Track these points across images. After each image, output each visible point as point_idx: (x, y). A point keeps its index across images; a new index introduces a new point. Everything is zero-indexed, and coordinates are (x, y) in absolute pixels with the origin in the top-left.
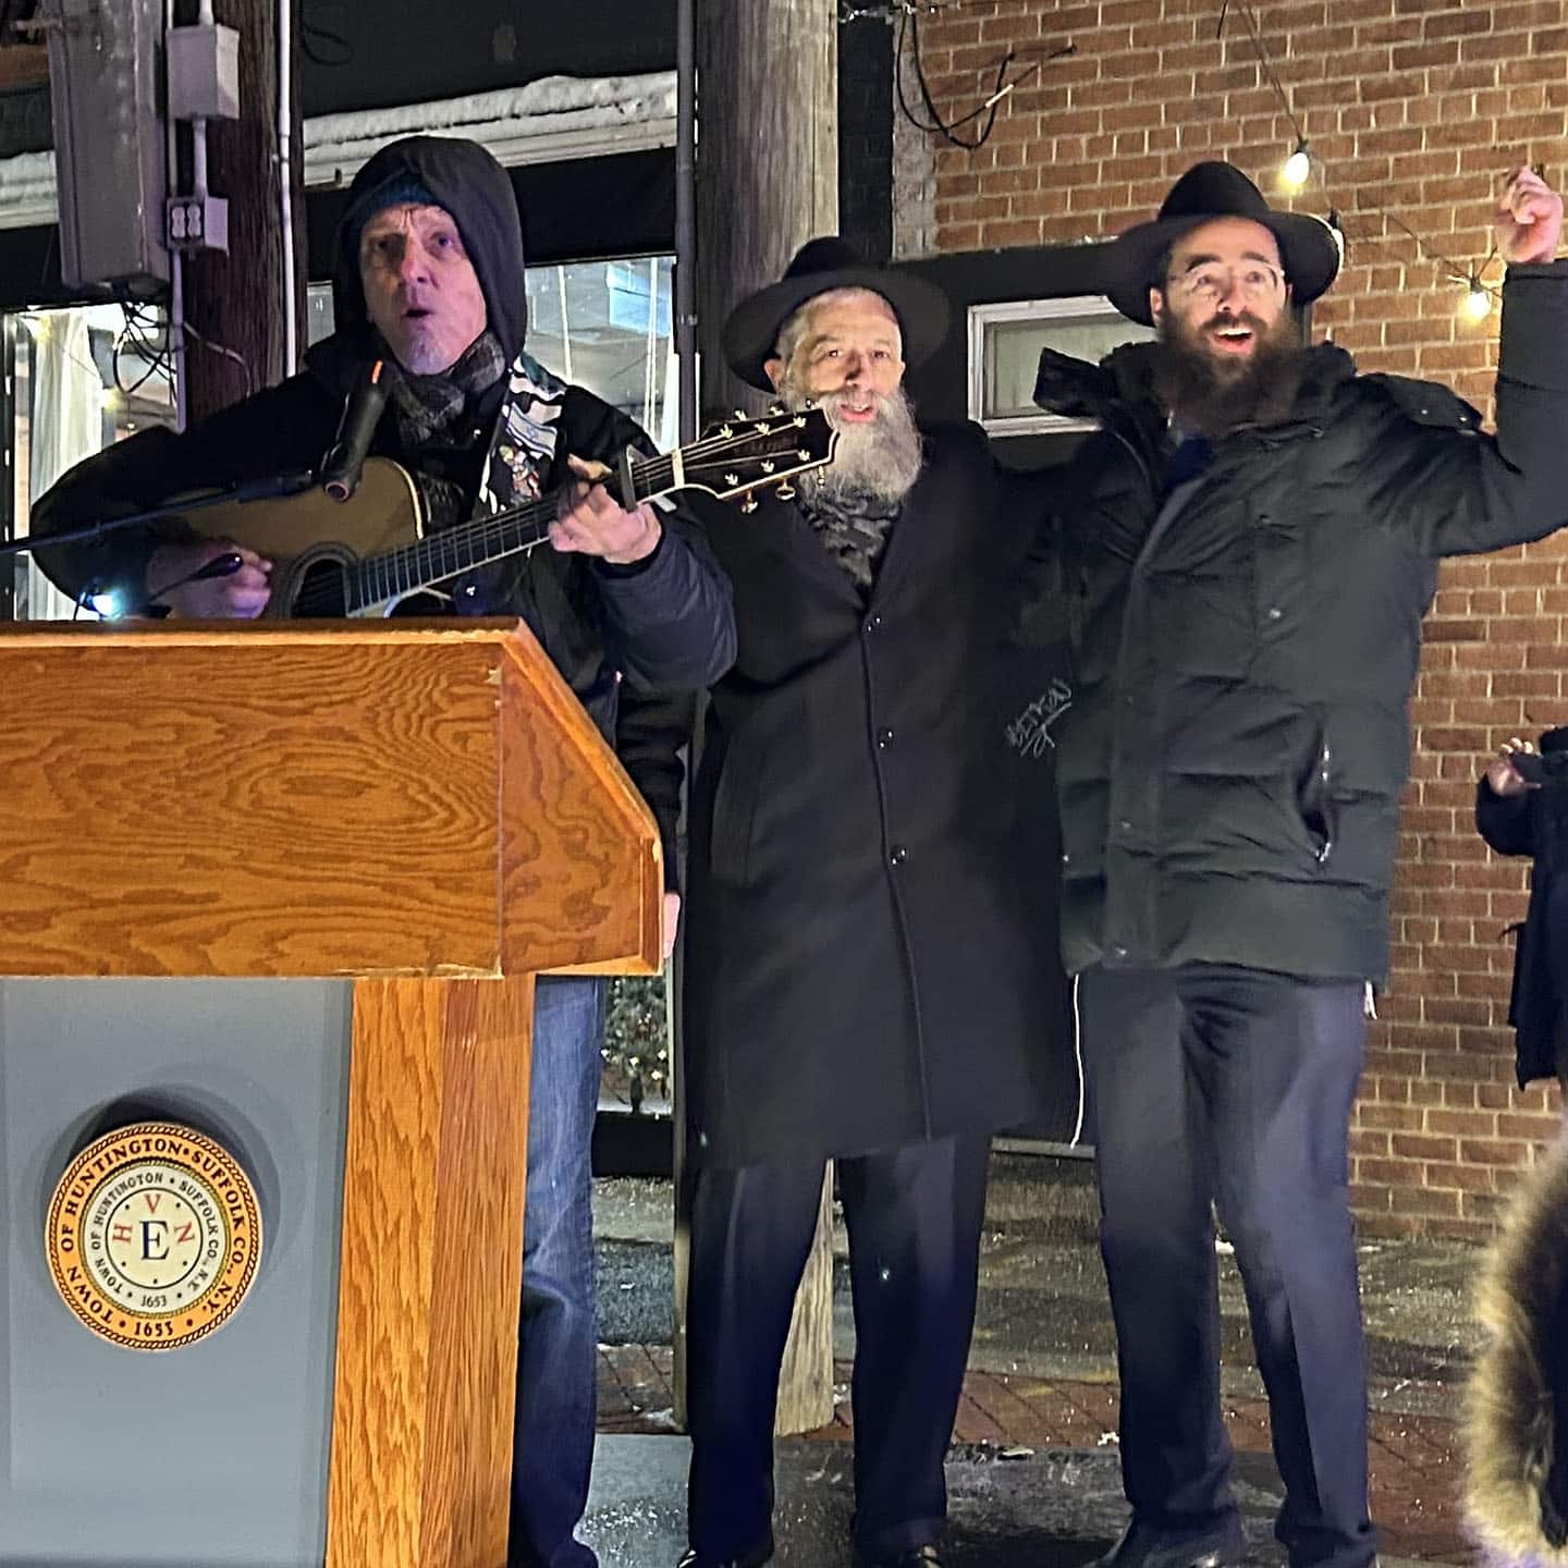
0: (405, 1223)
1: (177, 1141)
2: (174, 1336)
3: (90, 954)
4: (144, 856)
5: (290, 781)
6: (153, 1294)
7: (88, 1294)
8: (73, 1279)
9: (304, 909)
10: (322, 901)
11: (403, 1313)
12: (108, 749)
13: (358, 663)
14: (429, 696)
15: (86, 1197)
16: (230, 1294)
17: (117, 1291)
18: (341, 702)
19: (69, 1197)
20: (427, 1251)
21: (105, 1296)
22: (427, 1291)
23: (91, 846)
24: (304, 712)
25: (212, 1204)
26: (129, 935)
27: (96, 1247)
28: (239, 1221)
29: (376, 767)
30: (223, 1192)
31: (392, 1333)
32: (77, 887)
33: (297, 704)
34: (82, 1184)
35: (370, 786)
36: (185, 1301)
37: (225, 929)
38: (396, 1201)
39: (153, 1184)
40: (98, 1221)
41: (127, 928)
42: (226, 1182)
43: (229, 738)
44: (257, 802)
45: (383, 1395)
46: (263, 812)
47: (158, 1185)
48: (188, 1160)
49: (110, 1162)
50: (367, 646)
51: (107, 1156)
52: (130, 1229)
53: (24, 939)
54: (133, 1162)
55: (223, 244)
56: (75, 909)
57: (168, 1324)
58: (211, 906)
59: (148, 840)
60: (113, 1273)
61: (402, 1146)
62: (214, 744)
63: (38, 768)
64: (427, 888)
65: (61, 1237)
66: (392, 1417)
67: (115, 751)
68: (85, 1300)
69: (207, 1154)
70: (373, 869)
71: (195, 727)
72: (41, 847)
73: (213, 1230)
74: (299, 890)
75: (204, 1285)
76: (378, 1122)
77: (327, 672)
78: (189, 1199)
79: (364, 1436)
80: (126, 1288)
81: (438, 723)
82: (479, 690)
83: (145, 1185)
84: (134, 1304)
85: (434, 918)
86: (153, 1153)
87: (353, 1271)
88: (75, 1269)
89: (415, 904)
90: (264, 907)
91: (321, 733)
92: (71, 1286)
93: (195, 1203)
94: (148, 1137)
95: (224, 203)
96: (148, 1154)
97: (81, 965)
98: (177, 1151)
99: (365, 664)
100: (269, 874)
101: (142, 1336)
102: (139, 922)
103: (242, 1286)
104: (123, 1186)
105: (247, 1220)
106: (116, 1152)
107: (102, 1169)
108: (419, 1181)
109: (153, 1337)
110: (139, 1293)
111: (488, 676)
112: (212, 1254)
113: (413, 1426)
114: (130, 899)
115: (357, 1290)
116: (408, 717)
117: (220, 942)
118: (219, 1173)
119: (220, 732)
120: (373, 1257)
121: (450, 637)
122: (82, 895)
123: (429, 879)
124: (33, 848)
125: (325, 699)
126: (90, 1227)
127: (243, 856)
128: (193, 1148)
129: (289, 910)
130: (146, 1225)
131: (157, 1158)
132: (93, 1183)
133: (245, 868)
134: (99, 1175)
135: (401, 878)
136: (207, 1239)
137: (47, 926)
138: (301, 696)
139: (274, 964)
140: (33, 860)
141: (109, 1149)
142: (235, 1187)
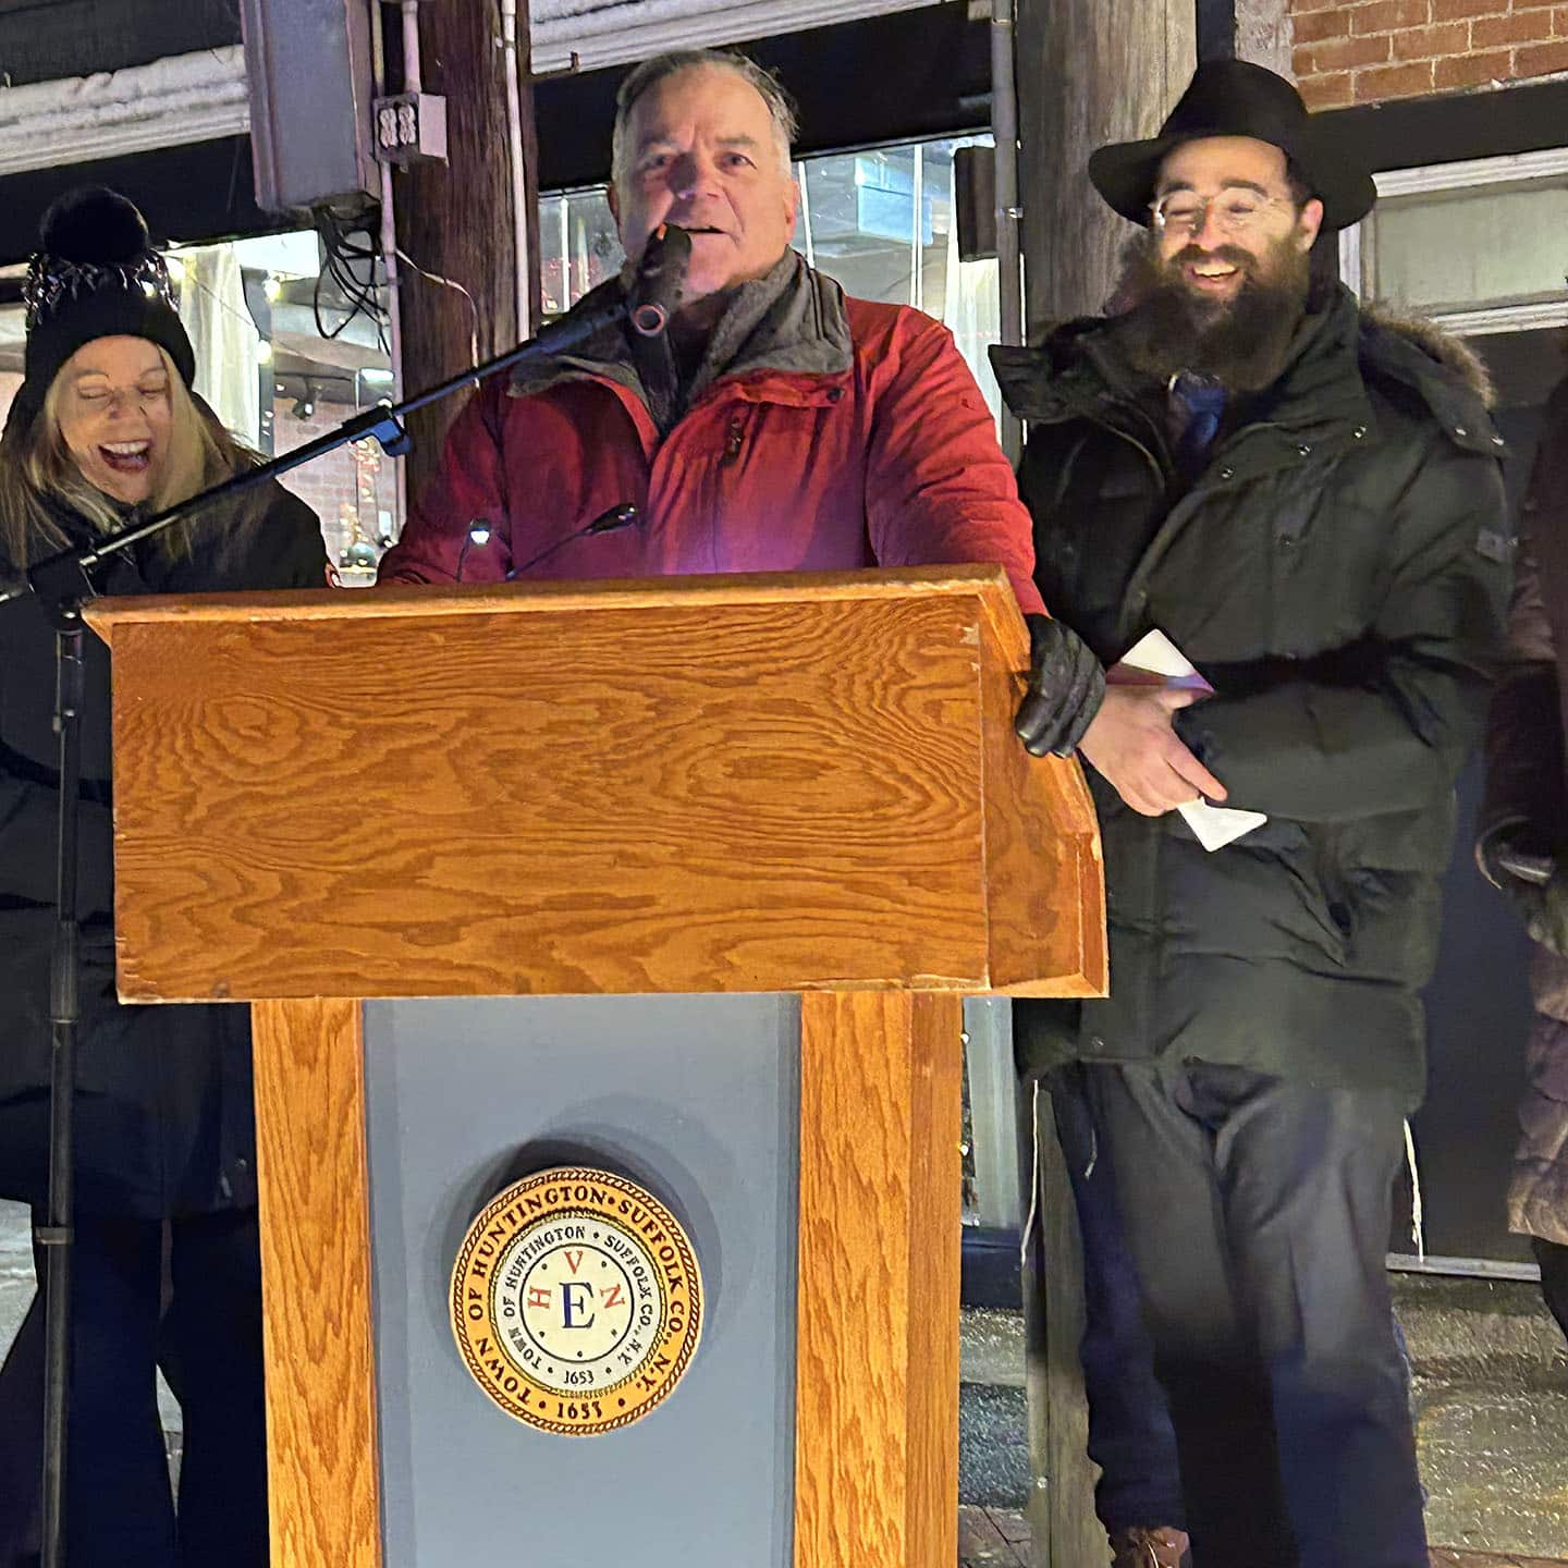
0: (873, 1283)
1: (600, 1189)
2: (604, 1418)
3: (508, 969)
4: (564, 854)
5: (734, 764)
6: (578, 1369)
7: (501, 1370)
8: (483, 1351)
9: (753, 913)
10: (776, 902)
11: (875, 1390)
12: (520, 731)
13: (810, 622)
14: (894, 661)
15: (496, 1254)
16: (667, 1368)
17: (535, 1366)
18: (789, 670)
19: (475, 1255)
20: (900, 1318)
21: (520, 1372)
22: (901, 1363)
23: (502, 844)
24: (750, 681)
25: (643, 1263)
26: (551, 946)
27: (508, 1314)
28: (675, 1282)
29: (835, 744)
30: (655, 1248)
31: (861, 1414)
32: (490, 892)
33: (740, 672)
34: (491, 1240)
35: (825, 766)
36: (615, 1377)
37: (661, 939)
38: (861, 1257)
39: (574, 1240)
40: (511, 1284)
41: (548, 938)
42: (659, 1237)
43: (661, 715)
44: (697, 789)
45: (853, 1486)
46: (704, 800)
47: (580, 1240)
48: (613, 1211)
49: (523, 1214)
50: (818, 604)
51: (519, 1206)
52: (548, 1293)
53: (429, 953)
54: (549, 1214)
55: (442, 153)
56: (488, 917)
57: (595, 1404)
58: (645, 911)
59: (571, 835)
60: (530, 1345)
61: (866, 1191)
62: (644, 722)
63: (438, 755)
64: (899, 886)
65: (467, 1303)
66: (865, 1512)
67: (529, 733)
68: (498, 1377)
69: (635, 1203)
70: (831, 863)
71: (619, 702)
72: (449, 847)
73: (646, 1292)
74: (748, 890)
75: (637, 1358)
76: (835, 1164)
77: (773, 635)
78: (616, 1256)
79: (834, 1537)
80: (547, 1361)
81: (904, 691)
82: (952, 651)
83: (565, 1241)
84: (556, 1381)
85: (909, 920)
86: (574, 1203)
87: (812, 1341)
88: (485, 1341)
89: (887, 904)
90: (706, 911)
91: (768, 706)
92: (481, 1360)
93: (622, 1262)
94: (567, 1183)
95: (441, 101)
96: (567, 1205)
97: (497, 981)
98: (600, 1200)
99: (817, 624)
100: (713, 872)
101: (566, 1419)
102: (565, 930)
103: (682, 1359)
104: (539, 1243)
105: (684, 1281)
106: (530, 1202)
107: (514, 1222)
108: (886, 1236)
109: (579, 1420)
110: (561, 1369)
111: (963, 634)
112: (645, 1321)
113: (892, 1524)
114: (551, 904)
115: (817, 1362)
116: (869, 685)
117: (657, 952)
118: (650, 1225)
119: (649, 708)
120: (835, 1324)
121: (920, 589)
122: (497, 901)
123: (901, 874)
124: (439, 848)
125: (772, 667)
126: (502, 1290)
127: (682, 853)
128: (619, 1197)
129: (737, 914)
130: (567, 1288)
131: (578, 1209)
132: (503, 1239)
133: (684, 866)
134: (510, 1230)
135: (866, 874)
136: (639, 1303)
137: (456, 939)
138: (745, 664)
139: (720, 977)
140: (439, 862)
141: (521, 1200)
142: (670, 1243)
